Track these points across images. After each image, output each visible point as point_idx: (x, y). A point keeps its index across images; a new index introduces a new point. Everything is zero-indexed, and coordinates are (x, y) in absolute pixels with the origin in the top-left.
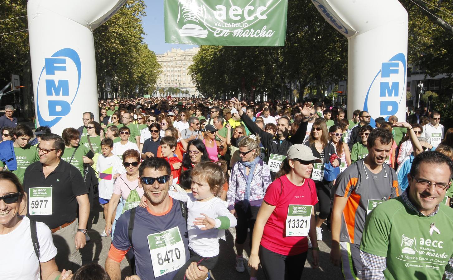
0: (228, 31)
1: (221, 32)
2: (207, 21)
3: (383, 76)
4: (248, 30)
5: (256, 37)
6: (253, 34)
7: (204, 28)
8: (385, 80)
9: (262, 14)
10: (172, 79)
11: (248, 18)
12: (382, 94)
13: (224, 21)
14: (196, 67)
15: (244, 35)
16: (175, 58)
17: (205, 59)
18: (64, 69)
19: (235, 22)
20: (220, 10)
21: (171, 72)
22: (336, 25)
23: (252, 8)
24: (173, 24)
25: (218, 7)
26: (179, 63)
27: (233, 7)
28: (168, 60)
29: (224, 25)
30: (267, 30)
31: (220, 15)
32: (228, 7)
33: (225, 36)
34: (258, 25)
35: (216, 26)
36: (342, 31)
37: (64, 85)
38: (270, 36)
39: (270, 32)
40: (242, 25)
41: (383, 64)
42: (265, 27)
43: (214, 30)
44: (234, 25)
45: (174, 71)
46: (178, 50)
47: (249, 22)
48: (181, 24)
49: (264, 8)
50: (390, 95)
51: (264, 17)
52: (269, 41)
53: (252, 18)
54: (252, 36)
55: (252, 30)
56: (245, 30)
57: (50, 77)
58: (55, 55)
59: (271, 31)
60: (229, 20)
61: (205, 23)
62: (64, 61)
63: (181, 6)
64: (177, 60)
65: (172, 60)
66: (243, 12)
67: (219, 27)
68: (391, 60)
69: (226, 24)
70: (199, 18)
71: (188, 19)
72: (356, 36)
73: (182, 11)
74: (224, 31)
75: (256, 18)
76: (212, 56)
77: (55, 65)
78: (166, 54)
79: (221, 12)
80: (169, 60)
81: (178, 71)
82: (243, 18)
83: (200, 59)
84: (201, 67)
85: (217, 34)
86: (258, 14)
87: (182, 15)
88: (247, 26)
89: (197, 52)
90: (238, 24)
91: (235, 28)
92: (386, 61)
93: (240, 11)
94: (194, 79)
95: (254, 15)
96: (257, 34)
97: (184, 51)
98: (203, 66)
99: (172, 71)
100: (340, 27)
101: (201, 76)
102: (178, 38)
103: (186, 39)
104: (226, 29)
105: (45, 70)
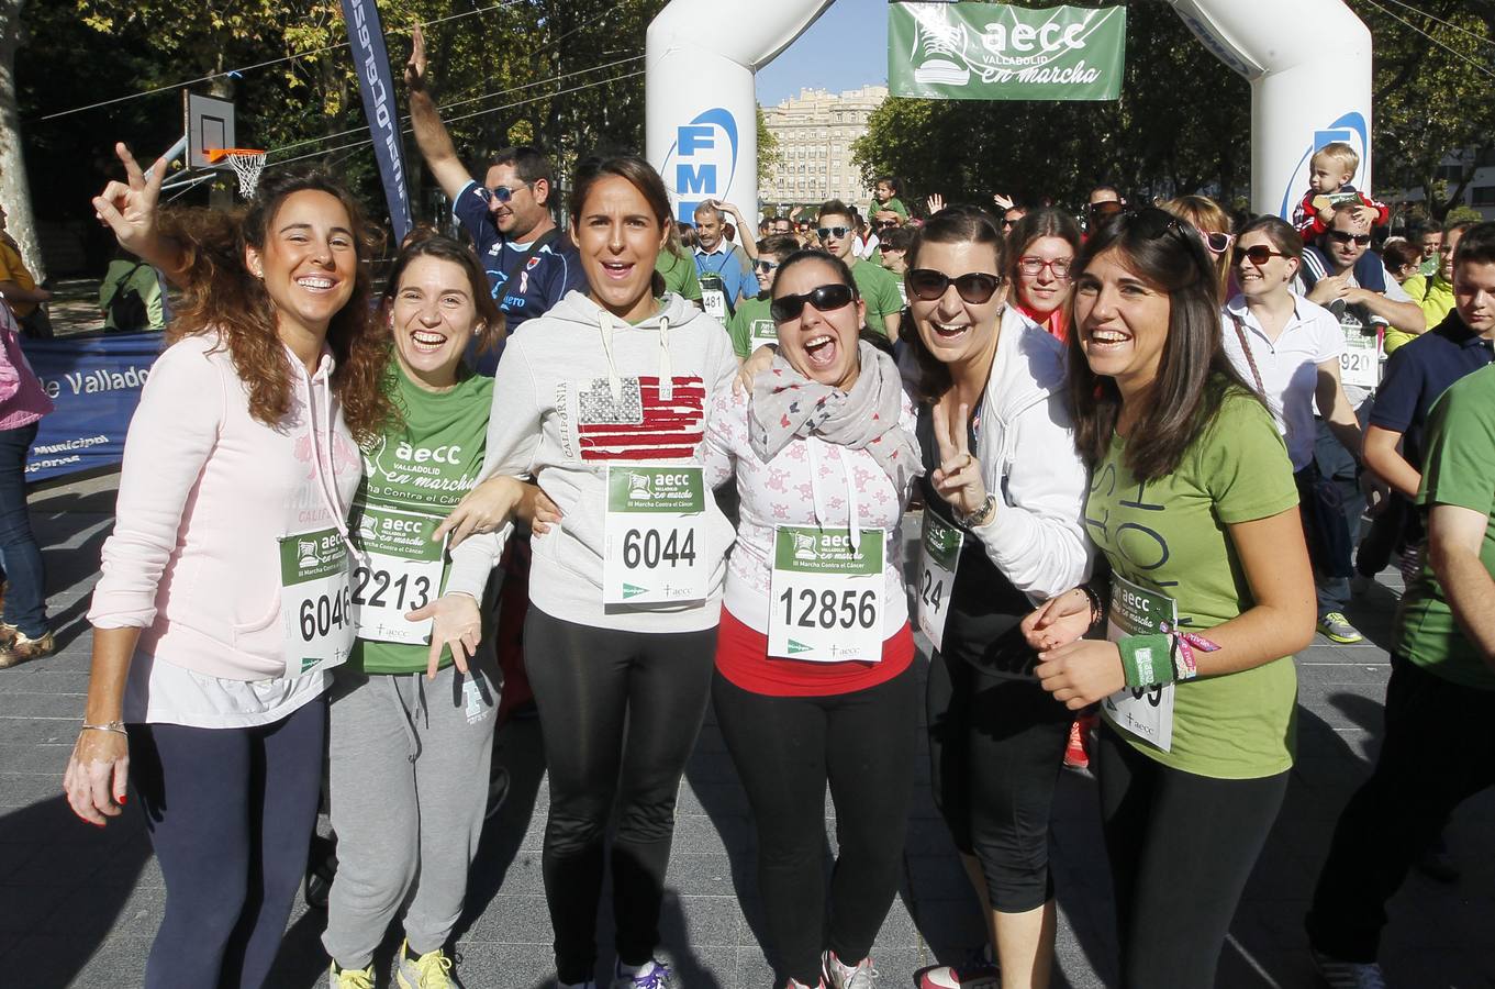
0: (1009, 71)
1: (996, 73)
2: (967, 54)
4: (1048, 70)
5: (1064, 82)
6: (1057, 77)
7: (964, 66)
9: (1075, 38)
10: (802, 179)
11: (1047, 47)
13: (1001, 52)
14: (879, 143)
15: (1039, 79)
16: (811, 116)
17: (904, 119)
18: (710, 145)
19: (1023, 54)
20: (994, 32)
22: (1226, 57)
23: (1056, 28)
25: (989, 27)
26: (822, 133)
27: (1019, 27)
28: (791, 123)
29: (1001, 60)
30: (1085, 69)
31: (994, 42)
32: (1009, 26)
33: (1003, 81)
34: (1067, 60)
35: (986, 61)
36: (1237, 69)
37: (709, 172)
38: (1091, 80)
39: (1091, 72)
40: (1035, 60)
41: (1318, 134)
42: (1082, 63)
43: (983, 70)
44: (1020, 61)
45: (808, 154)
46: (820, 95)
47: (1049, 54)
48: (919, 60)
49: (1081, 28)
51: (1080, 44)
52: (1089, 89)
53: (1055, 46)
54: (1055, 81)
55: (1056, 69)
56: (1041, 69)
57: (685, 160)
58: (698, 120)
59: (1093, 70)
60: (1011, 52)
61: (965, 59)
62: (710, 132)
63: (920, 27)
64: (815, 123)
65: (802, 123)
66: (1038, 35)
67: (992, 65)
68: (1333, 126)
69: (1004, 58)
70: (953, 48)
71: (933, 51)
72: (1263, 80)
73: (921, 35)
74: (1002, 72)
75: (1064, 46)
76: (927, 113)
77: (696, 138)
78: (784, 105)
79: (996, 37)
80: (794, 123)
81: (818, 154)
82: (1038, 47)
83: (893, 120)
84: (894, 143)
85: (987, 78)
86: (1067, 38)
87: (921, 43)
88: (1047, 61)
89: (880, 102)
90: (1030, 59)
91: (1023, 67)
92: (1325, 127)
93: (1032, 34)
94: (871, 177)
95: (1061, 41)
96: (1066, 77)
97: (836, 97)
98: (900, 141)
99: (803, 156)
100: (1233, 62)
101: (889, 169)
102: (914, 87)
103: (927, 87)
104: (1006, 67)
105: (677, 147)
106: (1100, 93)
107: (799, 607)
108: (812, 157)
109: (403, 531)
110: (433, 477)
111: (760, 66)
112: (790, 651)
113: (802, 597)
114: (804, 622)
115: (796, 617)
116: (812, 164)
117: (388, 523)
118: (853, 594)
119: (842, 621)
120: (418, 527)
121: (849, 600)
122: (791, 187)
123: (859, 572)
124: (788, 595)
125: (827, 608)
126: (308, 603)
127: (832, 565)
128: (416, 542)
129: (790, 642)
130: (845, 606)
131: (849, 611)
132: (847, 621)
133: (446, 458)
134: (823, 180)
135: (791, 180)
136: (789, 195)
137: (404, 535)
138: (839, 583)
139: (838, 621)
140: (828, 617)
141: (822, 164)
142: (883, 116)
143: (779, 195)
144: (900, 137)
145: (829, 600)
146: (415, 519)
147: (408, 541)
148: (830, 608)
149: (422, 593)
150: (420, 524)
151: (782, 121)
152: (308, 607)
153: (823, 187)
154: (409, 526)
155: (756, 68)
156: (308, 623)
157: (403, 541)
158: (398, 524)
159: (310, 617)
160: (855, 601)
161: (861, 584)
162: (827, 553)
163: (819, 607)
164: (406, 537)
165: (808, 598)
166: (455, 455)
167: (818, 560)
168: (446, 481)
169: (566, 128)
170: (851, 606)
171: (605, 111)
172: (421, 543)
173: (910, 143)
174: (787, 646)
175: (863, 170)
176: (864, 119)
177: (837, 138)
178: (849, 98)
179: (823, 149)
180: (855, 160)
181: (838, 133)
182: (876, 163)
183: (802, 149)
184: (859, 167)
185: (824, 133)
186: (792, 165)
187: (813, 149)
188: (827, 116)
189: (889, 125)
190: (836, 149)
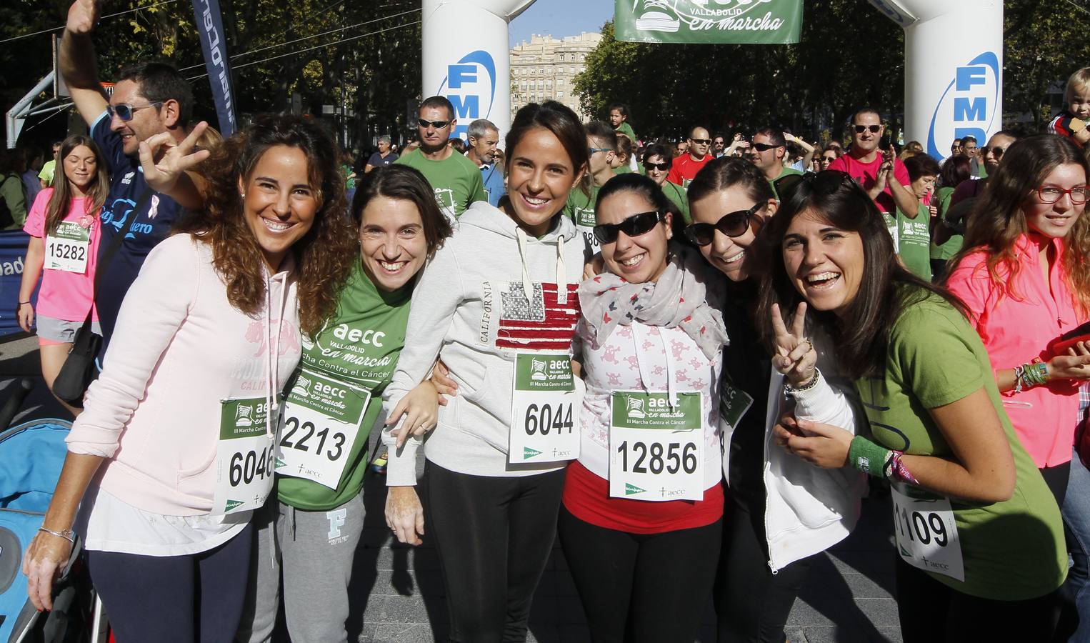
0: (711, 21)
1: (701, 22)
2: (678, 7)
3: (958, 89)
4: (742, 20)
5: (755, 29)
6: (749, 25)
7: (675, 17)
8: (962, 94)
12: (958, 117)
13: (705, 6)
14: (594, 78)
15: (735, 27)
16: (540, 56)
17: (615, 59)
18: (474, 79)
19: (723, 7)
21: (530, 89)
22: (884, 8)
24: (627, 12)
26: (549, 70)
28: (524, 62)
29: (704, 12)
30: (772, 18)
33: (706, 29)
34: (758, 11)
35: (693, 13)
36: (894, 18)
37: (473, 102)
38: (776, 27)
39: (777, 22)
40: (732, 12)
41: (959, 70)
42: (769, 14)
43: (690, 20)
44: (720, 12)
45: (537, 87)
46: (547, 39)
47: (744, 7)
48: (640, 12)
50: (971, 118)
52: (775, 35)
53: (748, 1)
54: (748, 28)
55: (749, 19)
56: (737, 19)
58: (462, 61)
59: (778, 20)
60: (712, 5)
61: (676, 11)
62: (474, 69)
64: (543, 62)
65: (532, 62)
67: (698, 16)
68: (972, 63)
69: (707, 10)
70: (666, 3)
71: (650, 5)
72: (915, 26)
74: (705, 21)
75: (755, 1)
76: (634, 54)
77: (462, 74)
78: (518, 48)
80: (527, 62)
81: (545, 87)
82: (734, 1)
83: (606, 60)
84: (606, 77)
85: (693, 26)
88: (741, 13)
89: (595, 45)
90: (727, 11)
91: (722, 17)
92: (965, 65)
94: (588, 104)
96: (757, 25)
97: (559, 41)
98: (611, 76)
99: (532, 89)
100: (890, 12)
101: (602, 98)
102: (635, 33)
103: (646, 34)
104: (709, 18)
105: (447, 82)
106: (784, 37)
107: (633, 457)
109: (330, 394)
110: (359, 355)
111: (513, 17)
112: (628, 492)
113: (635, 449)
114: (637, 469)
115: (631, 465)
117: (319, 387)
118: (677, 446)
119: (669, 468)
120: (343, 394)
121: (674, 451)
123: (681, 429)
124: (623, 448)
125: (655, 457)
126: (239, 455)
127: (658, 423)
128: (339, 405)
129: (628, 485)
130: (670, 456)
131: (674, 460)
132: (673, 467)
133: (371, 341)
137: (330, 398)
138: (665, 437)
139: (665, 468)
140: (657, 465)
142: (598, 57)
144: (612, 73)
145: (657, 451)
146: (341, 387)
147: (333, 403)
148: (658, 457)
149: (338, 445)
150: (345, 392)
152: (238, 459)
154: (335, 392)
155: (509, 19)
156: (236, 472)
157: (329, 403)
158: (327, 388)
159: (238, 467)
160: (679, 451)
161: (683, 438)
162: (653, 413)
163: (649, 457)
164: (332, 400)
165: (640, 449)
166: (379, 339)
167: (647, 418)
168: (368, 359)
169: (346, 65)
170: (676, 456)
171: (379, 52)
172: (343, 407)
173: (619, 78)
174: (625, 489)
175: (582, 99)
176: (581, 59)
177: (561, 74)
178: (570, 41)
179: (549, 83)
180: (575, 92)
181: (560, 70)
182: (592, 94)
183: (532, 83)
184: (578, 97)
185: (550, 70)
186: (524, 95)
187: (541, 83)
188: (552, 57)
189: (603, 64)
190: (559, 82)
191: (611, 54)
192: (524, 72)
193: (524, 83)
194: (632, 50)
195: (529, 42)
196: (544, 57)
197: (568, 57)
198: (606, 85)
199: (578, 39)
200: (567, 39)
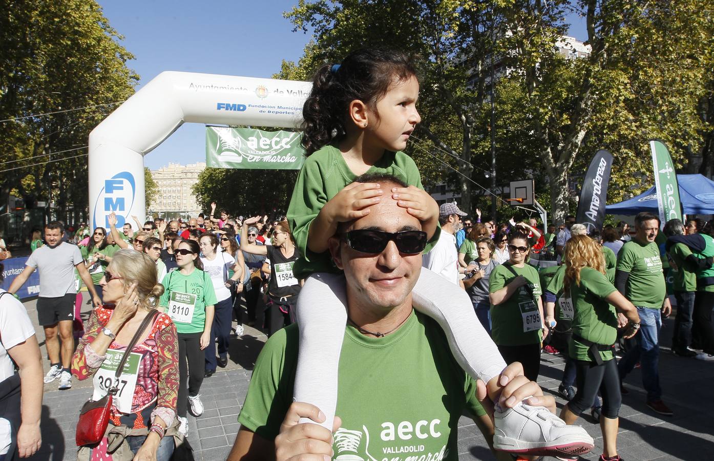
0: (259, 157)
1: (253, 158)
2: (242, 150)
4: (275, 157)
5: (282, 162)
6: (279, 160)
7: (240, 155)
9: (286, 144)
11: (275, 147)
13: (256, 149)
14: (203, 186)
15: (272, 161)
18: (121, 188)
19: (265, 150)
20: (252, 140)
23: (278, 139)
24: (213, 152)
25: (250, 138)
27: (263, 139)
29: (255, 152)
30: (291, 157)
31: (253, 145)
32: (259, 138)
33: (257, 161)
34: (284, 152)
35: (249, 153)
37: (121, 202)
38: (293, 161)
40: (270, 152)
42: (289, 154)
43: (248, 156)
44: (264, 153)
47: (276, 150)
48: (220, 152)
49: (289, 140)
51: (288, 146)
52: (292, 165)
53: (278, 147)
54: (279, 161)
55: (279, 157)
56: (273, 156)
57: (109, 195)
58: (114, 177)
59: (294, 157)
61: (240, 152)
62: (121, 182)
63: (220, 138)
66: (271, 142)
67: (252, 154)
69: (257, 151)
70: (235, 147)
71: (226, 148)
73: (220, 141)
74: (256, 157)
75: (282, 147)
77: (114, 185)
79: (253, 143)
82: (271, 147)
84: (209, 186)
85: (250, 160)
86: (283, 143)
87: (220, 144)
88: (275, 153)
90: (267, 152)
91: (265, 155)
93: (268, 142)
95: (280, 145)
96: (283, 160)
102: (217, 163)
103: (224, 163)
104: (258, 155)
105: (104, 189)
106: (297, 166)
108: (174, 192)
111: (146, 153)
116: (174, 195)
122: (165, 205)
134: (179, 201)
135: (165, 202)
136: (165, 208)
141: (179, 195)
142: (205, 175)
143: (160, 208)
144: (212, 184)
151: (160, 176)
153: (179, 205)
155: (144, 154)
169: (55, 178)
171: (74, 172)
173: (216, 186)
175: (197, 197)
176: (196, 176)
177: (185, 184)
178: (190, 167)
179: (179, 189)
180: (193, 193)
181: (185, 182)
182: (202, 194)
183: (169, 189)
184: (195, 196)
185: (179, 182)
186: (165, 195)
187: (174, 189)
188: (181, 175)
189: (208, 178)
190: (185, 188)
191: (212, 174)
192: (165, 183)
193: (165, 189)
194: (223, 172)
195: (167, 166)
196: (176, 175)
197: (189, 175)
198: (210, 189)
199: (194, 165)
200: (188, 166)
